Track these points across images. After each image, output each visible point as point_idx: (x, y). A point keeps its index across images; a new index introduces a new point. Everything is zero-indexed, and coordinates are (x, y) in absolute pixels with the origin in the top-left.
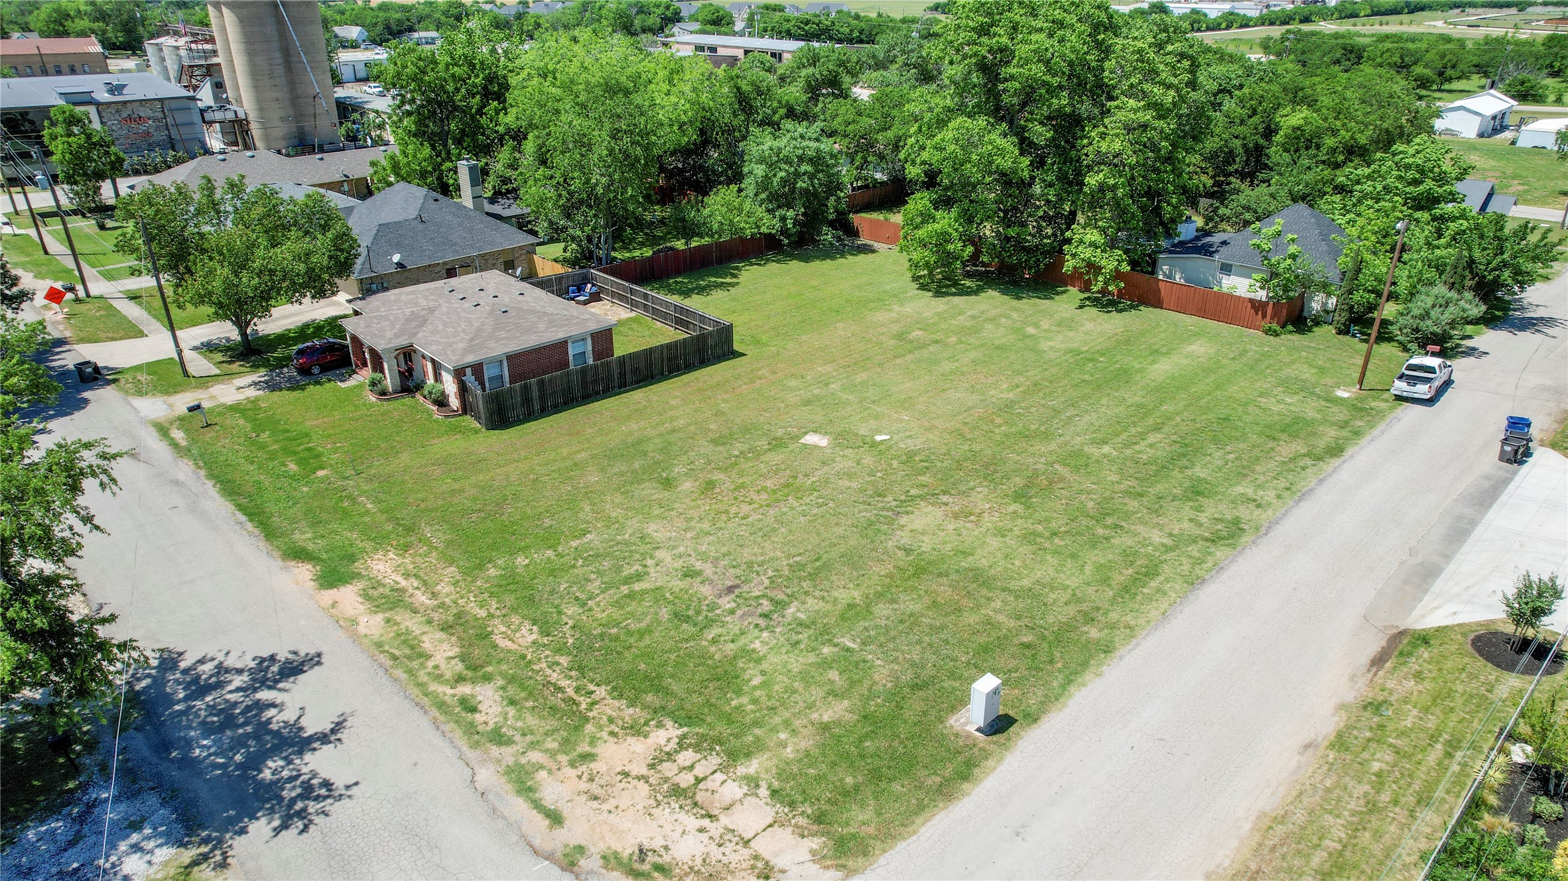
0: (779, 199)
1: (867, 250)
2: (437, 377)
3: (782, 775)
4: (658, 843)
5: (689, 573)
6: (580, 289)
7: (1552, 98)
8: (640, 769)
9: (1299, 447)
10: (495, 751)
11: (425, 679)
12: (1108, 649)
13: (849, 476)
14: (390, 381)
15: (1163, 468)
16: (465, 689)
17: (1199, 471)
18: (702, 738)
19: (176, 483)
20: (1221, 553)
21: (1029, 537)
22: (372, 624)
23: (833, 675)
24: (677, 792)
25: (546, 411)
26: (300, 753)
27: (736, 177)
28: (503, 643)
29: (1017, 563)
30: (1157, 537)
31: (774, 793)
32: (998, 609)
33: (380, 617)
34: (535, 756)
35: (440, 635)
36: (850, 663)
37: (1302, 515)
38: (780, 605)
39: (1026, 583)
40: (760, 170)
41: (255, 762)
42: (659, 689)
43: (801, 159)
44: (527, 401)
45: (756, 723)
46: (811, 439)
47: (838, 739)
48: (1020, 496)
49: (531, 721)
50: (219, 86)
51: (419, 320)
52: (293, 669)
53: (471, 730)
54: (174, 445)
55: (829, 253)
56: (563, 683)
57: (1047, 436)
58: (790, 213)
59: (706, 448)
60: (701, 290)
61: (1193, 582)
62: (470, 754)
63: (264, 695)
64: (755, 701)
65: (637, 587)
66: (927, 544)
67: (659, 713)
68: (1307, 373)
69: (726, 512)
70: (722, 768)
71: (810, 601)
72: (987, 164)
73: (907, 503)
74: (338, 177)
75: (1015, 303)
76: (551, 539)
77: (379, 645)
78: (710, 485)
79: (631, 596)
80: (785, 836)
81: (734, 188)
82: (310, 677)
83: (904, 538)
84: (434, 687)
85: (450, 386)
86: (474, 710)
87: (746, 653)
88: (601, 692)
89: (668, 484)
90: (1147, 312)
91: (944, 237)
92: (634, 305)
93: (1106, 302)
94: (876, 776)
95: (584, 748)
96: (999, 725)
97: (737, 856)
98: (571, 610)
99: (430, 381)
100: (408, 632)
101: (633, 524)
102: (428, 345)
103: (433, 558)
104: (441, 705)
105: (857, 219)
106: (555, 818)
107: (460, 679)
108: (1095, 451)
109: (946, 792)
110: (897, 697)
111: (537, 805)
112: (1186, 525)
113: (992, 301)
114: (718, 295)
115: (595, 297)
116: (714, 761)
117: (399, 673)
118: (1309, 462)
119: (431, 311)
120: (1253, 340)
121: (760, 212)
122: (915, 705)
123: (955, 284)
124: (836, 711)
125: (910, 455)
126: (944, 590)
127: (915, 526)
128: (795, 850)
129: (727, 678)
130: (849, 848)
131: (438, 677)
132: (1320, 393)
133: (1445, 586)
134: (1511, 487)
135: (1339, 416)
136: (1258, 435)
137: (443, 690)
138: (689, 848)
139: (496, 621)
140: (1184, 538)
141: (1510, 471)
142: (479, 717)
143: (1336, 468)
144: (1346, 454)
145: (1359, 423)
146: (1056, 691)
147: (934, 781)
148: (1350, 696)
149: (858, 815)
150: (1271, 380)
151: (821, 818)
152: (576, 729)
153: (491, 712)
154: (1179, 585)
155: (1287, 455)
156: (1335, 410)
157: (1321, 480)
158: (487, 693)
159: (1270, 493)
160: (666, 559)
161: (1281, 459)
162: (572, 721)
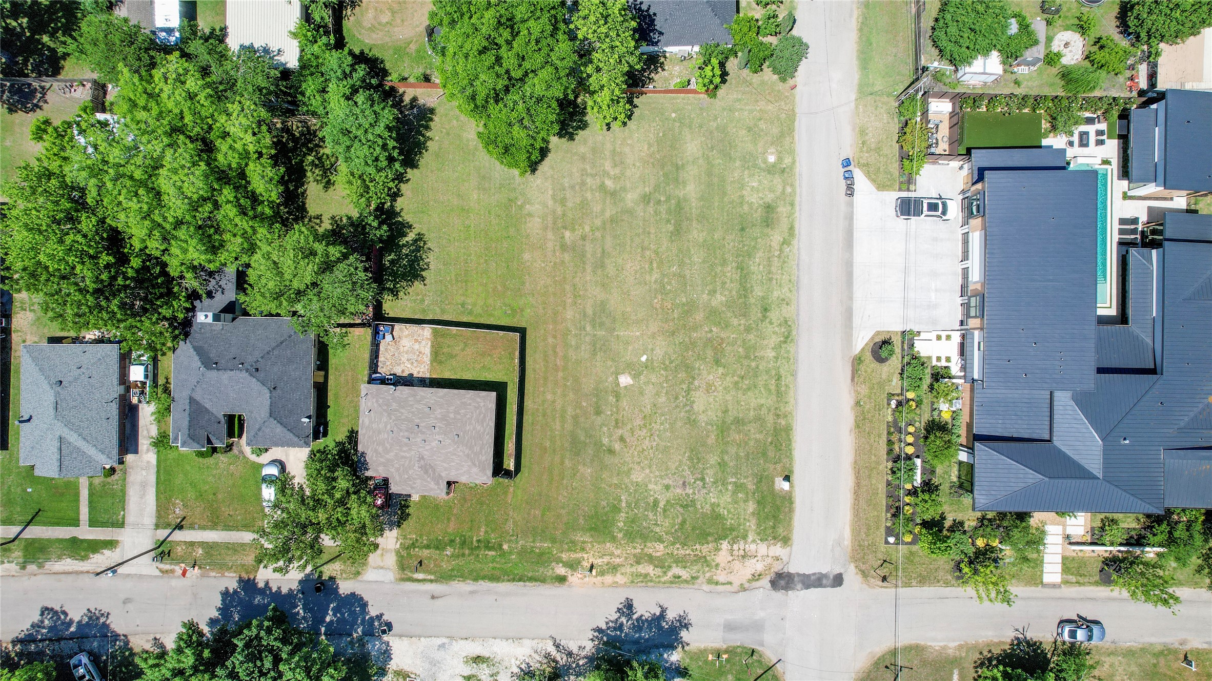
3: (759, 534)
4: (753, 571)
5: (667, 487)
8: (731, 558)
10: (699, 581)
11: (657, 580)
13: (658, 394)
16: (670, 574)
18: (733, 539)
19: (472, 593)
20: (791, 348)
21: (736, 385)
22: (619, 578)
23: (740, 495)
24: (743, 557)
26: (664, 618)
28: (658, 554)
29: (743, 403)
30: (771, 354)
31: (761, 540)
32: (755, 434)
33: (618, 575)
34: (708, 575)
35: (641, 566)
36: (740, 488)
38: (703, 479)
39: (752, 413)
41: (660, 628)
42: (709, 534)
45: (740, 525)
46: (623, 381)
47: (758, 514)
48: (717, 362)
49: (696, 568)
51: (428, 468)
52: (629, 607)
53: (686, 581)
54: (431, 581)
56: (687, 552)
59: (598, 419)
61: (794, 374)
62: (696, 586)
63: (635, 617)
64: (732, 519)
65: (661, 505)
66: (713, 416)
67: (716, 541)
69: (644, 450)
70: (746, 543)
71: (708, 471)
73: (689, 397)
76: (616, 510)
77: (633, 582)
78: (622, 439)
79: (665, 511)
80: (772, 548)
82: (636, 605)
83: (703, 417)
84: (663, 580)
86: (679, 577)
87: (712, 505)
88: (698, 546)
89: (611, 451)
94: (775, 518)
95: (714, 564)
97: (769, 560)
98: (658, 529)
100: (633, 573)
102: (458, 478)
103: (597, 546)
104: (671, 582)
106: (730, 583)
107: (665, 573)
109: (791, 510)
110: (758, 488)
111: (724, 584)
112: (774, 337)
116: (742, 542)
117: (649, 584)
118: (787, 250)
119: (421, 458)
122: (765, 488)
124: (751, 507)
125: (662, 361)
126: (735, 436)
127: (702, 408)
128: (777, 550)
129: (717, 517)
130: (786, 541)
131: (659, 576)
132: (763, 166)
133: (856, 321)
134: (855, 221)
135: (779, 188)
136: (761, 237)
137: (665, 578)
138: (760, 567)
139: (646, 550)
140: (777, 347)
141: (851, 205)
142: (684, 577)
143: (799, 249)
144: (797, 232)
145: (789, 190)
146: (790, 457)
147: (787, 509)
148: (852, 402)
149: (781, 531)
150: (738, 163)
151: (774, 538)
152: (706, 561)
153: (685, 574)
154: (790, 378)
155: (777, 248)
156: (775, 181)
157: (798, 265)
158: (676, 570)
159: (786, 289)
160: (655, 488)
161: (777, 253)
162: (703, 560)
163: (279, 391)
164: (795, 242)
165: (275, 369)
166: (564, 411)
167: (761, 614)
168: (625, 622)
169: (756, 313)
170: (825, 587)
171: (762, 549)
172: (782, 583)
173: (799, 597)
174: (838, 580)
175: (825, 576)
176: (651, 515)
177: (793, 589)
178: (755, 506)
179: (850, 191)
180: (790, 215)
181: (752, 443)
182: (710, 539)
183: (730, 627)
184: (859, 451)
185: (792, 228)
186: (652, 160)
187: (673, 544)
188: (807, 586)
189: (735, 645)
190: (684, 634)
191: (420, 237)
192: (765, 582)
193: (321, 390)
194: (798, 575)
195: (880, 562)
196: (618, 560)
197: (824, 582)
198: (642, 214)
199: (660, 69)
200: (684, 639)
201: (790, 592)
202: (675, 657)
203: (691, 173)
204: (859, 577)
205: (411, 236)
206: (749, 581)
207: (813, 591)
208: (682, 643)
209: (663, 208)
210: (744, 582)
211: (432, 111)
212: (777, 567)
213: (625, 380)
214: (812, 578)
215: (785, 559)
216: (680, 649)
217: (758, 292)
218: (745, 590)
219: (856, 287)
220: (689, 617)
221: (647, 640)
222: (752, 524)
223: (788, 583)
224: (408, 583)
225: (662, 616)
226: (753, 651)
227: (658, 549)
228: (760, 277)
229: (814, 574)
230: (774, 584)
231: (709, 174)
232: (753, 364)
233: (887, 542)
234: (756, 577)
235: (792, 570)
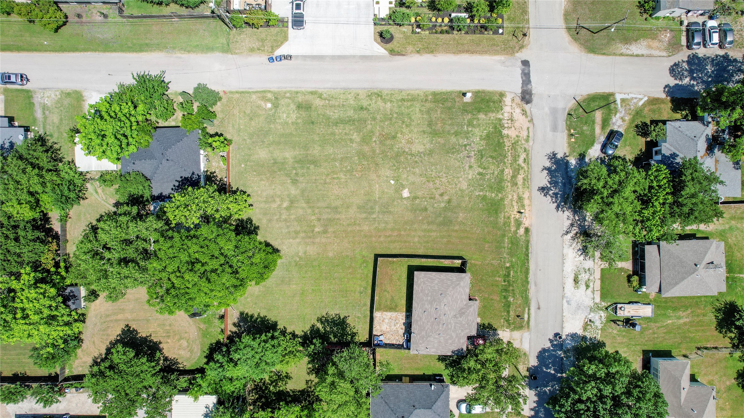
3: (498, 111)
4: (521, 114)
5: (471, 167)
8: (513, 128)
10: (527, 147)
11: (526, 172)
12: (434, 92)
13: (414, 174)
16: (523, 165)
18: (501, 127)
19: (536, 285)
20: (385, 93)
21: (408, 126)
22: (526, 195)
23: (475, 123)
24: (512, 121)
28: (511, 172)
29: (419, 122)
30: (389, 105)
31: (502, 110)
32: (437, 114)
33: (524, 196)
34: (523, 142)
35: (518, 183)
38: (465, 146)
39: (425, 116)
41: (556, 170)
42: (499, 142)
45: (493, 123)
47: (486, 112)
49: (519, 149)
53: (527, 155)
54: (529, 309)
56: (510, 154)
61: (401, 91)
62: (530, 149)
63: (549, 186)
64: (489, 128)
65: (481, 170)
66: (427, 140)
69: (448, 182)
70: (504, 119)
71: (461, 142)
73: (415, 154)
77: (528, 187)
78: (442, 195)
79: (485, 168)
80: (506, 103)
82: (541, 185)
83: (428, 144)
84: (526, 169)
86: (525, 159)
87: (481, 139)
88: (506, 148)
89: (449, 201)
94: (488, 101)
95: (516, 138)
97: (514, 105)
98: (496, 173)
100: (522, 187)
103: (506, 210)
104: (528, 164)
106: (528, 128)
107: (522, 168)
109: (483, 92)
111: (528, 132)
112: (378, 103)
116: (503, 122)
117: (529, 177)
118: (325, 96)
119: (455, 316)
122: (470, 108)
124: (482, 116)
126: (439, 126)
127: (422, 146)
128: (507, 100)
129: (488, 137)
130: (502, 95)
131: (524, 171)
132: (273, 111)
133: (368, 53)
134: (307, 54)
135: (286, 100)
136: (317, 112)
137: (526, 168)
138: (518, 111)
139: (508, 180)
140: (385, 101)
141: (297, 57)
142: (525, 156)
143: (324, 89)
144: (314, 90)
145: (288, 95)
146: (451, 93)
147: (483, 95)
148: (417, 56)
149: (496, 98)
150: (272, 126)
151: (500, 102)
152: (515, 143)
153: (523, 156)
154: (403, 93)
155: (324, 101)
156: (283, 103)
157: (334, 89)
158: (521, 161)
159: (349, 96)
160: (471, 175)
161: (327, 102)
162: (514, 145)
163: (416, 404)
164: (320, 91)
165: (402, 406)
166: (425, 230)
167: (547, 110)
168: (552, 192)
169: (364, 114)
170: (529, 71)
171: (507, 109)
172: (527, 97)
173: (536, 86)
174: (526, 63)
175: (523, 71)
176: (487, 177)
177: (531, 91)
178: (481, 114)
179: (288, 57)
180: (304, 94)
181: (443, 116)
182: (501, 141)
183: (555, 128)
184: (447, 51)
185: (312, 93)
186: (271, 178)
187: (505, 163)
188: (530, 82)
189: (565, 125)
190: (559, 156)
191: (320, 320)
192: (527, 107)
193: (414, 378)
194: (522, 87)
195: (514, 38)
196: (515, 197)
197: (526, 71)
198: (304, 184)
199: (215, 174)
200: (562, 156)
201: (533, 92)
202: (573, 161)
203: (278, 154)
204: (524, 50)
205: (319, 326)
206: (527, 117)
207: (531, 79)
208: (564, 157)
209: (300, 171)
210: (527, 120)
211: (242, 314)
212: (518, 100)
213: (406, 193)
214: (524, 79)
215: (513, 95)
216: (568, 158)
217: (351, 113)
218: (532, 119)
219: (347, 54)
220: (549, 153)
221: (563, 179)
222: (492, 115)
223: (528, 94)
224: (531, 324)
225: (549, 169)
226: (569, 114)
227: (508, 172)
228: (342, 112)
229: (522, 78)
230: (528, 102)
231: (279, 143)
232: (395, 115)
233: (502, 34)
234: (524, 113)
235: (520, 91)
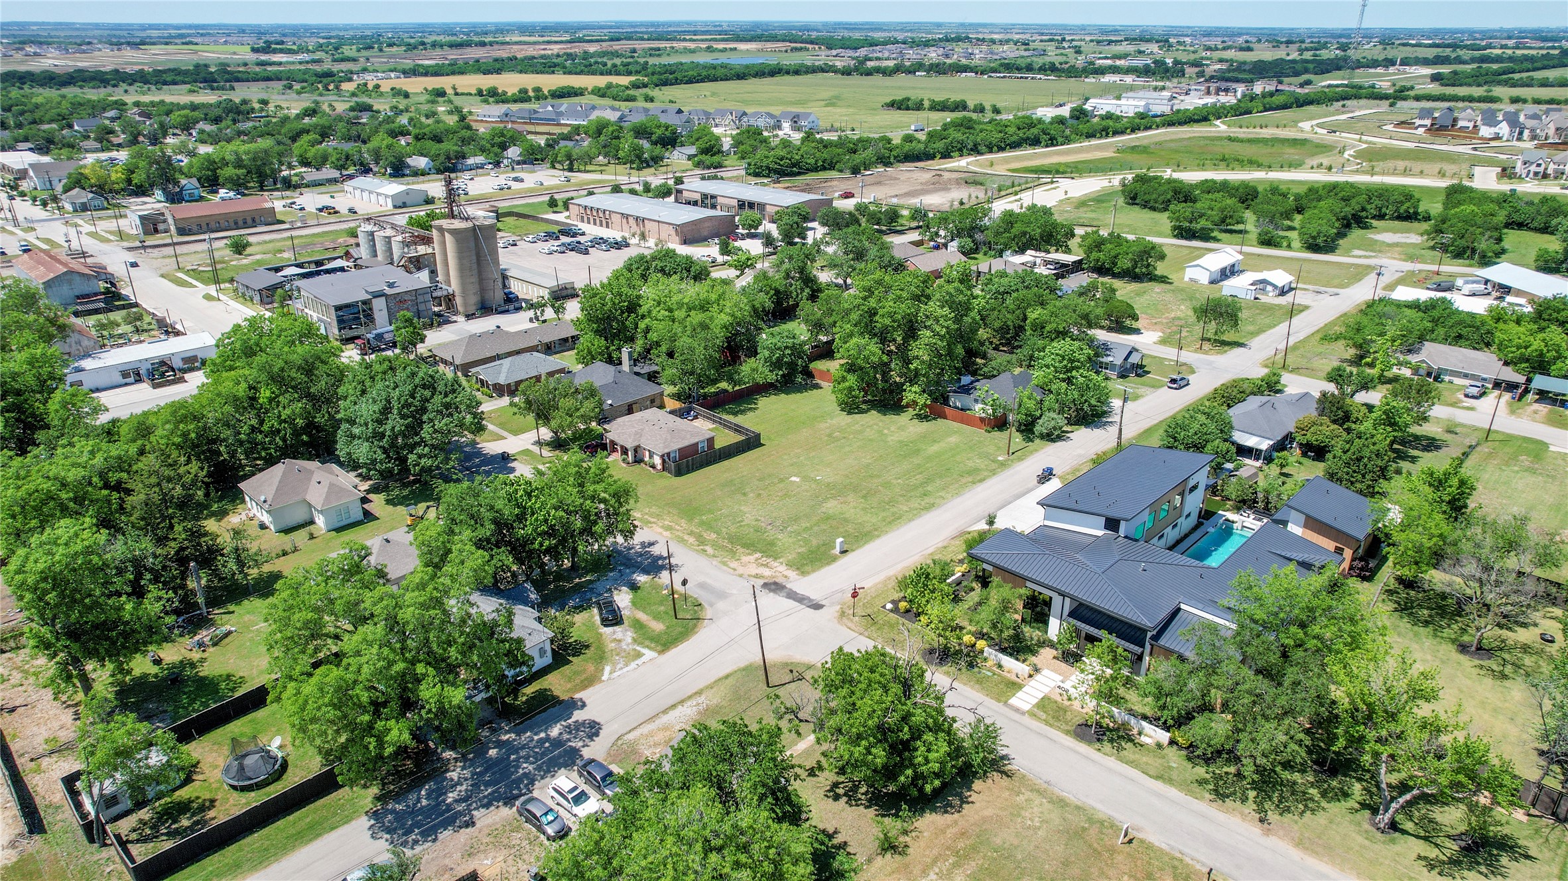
0: (776, 365)
1: (817, 386)
2: (651, 457)
3: (788, 561)
4: (760, 573)
5: (757, 520)
6: (688, 414)
7: (1285, 244)
8: (753, 561)
9: (970, 479)
10: (715, 558)
11: (690, 545)
12: (878, 536)
13: (807, 491)
14: (630, 458)
15: (916, 487)
16: (701, 547)
17: (929, 488)
18: (767, 555)
20: (924, 512)
21: (864, 509)
23: (801, 543)
24: (763, 565)
25: (693, 470)
26: (666, 559)
27: (753, 352)
28: (707, 537)
29: (859, 516)
30: (905, 508)
31: (787, 564)
34: (725, 559)
35: (688, 536)
36: (806, 541)
37: (958, 500)
38: (785, 528)
39: (860, 521)
40: (767, 353)
41: (655, 561)
42: (754, 546)
43: (786, 347)
44: (688, 466)
45: (781, 552)
46: (793, 479)
47: (803, 555)
48: (864, 497)
49: (722, 553)
50: (433, 272)
51: (639, 434)
52: (651, 544)
53: (707, 555)
55: (801, 389)
56: (727, 545)
57: (878, 476)
58: (781, 373)
59: (757, 483)
60: (742, 412)
61: (911, 520)
62: (709, 559)
64: (780, 548)
65: (742, 524)
66: (831, 512)
67: (755, 551)
68: (991, 449)
69: (766, 503)
70: (773, 561)
71: (794, 526)
72: (866, 359)
73: (826, 499)
74: (536, 343)
75: (883, 417)
76: (710, 511)
77: (672, 538)
78: (759, 494)
79: (741, 526)
80: (790, 571)
81: (753, 359)
82: (657, 546)
83: (824, 510)
84: (692, 547)
85: (657, 461)
86: (705, 551)
87: (777, 538)
88: (738, 547)
90: (940, 422)
91: (850, 389)
92: (715, 421)
93: (922, 418)
94: (812, 561)
95: (738, 558)
96: (844, 552)
97: (779, 574)
98: (724, 530)
99: (647, 459)
100: (679, 535)
101: (736, 507)
102: (647, 444)
103: (676, 517)
104: (697, 550)
105: (812, 366)
106: (734, 570)
107: (699, 545)
108: (895, 482)
109: (828, 564)
110: (818, 547)
111: (730, 568)
112: (916, 505)
113: (873, 416)
114: (750, 414)
115: (696, 417)
116: (771, 559)
117: (681, 544)
118: (970, 484)
119: (642, 430)
120: (980, 434)
121: (767, 372)
122: (823, 548)
123: (858, 408)
124: (802, 550)
125: (829, 484)
126: (834, 523)
127: (828, 506)
128: (792, 574)
129: (772, 544)
130: (804, 574)
131: (693, 545)
132: (992, 458)
134: (1033, 492)
137: (696, 548)
138: (766, 572)
139: (703, 533)
141: (1038, 487)
142: (708, 553)
145: (999, 470)
146: (861, 545)
147: (826, 562)
148: (940, 545)
149: (807, 568)
150: (975, 453)
151: (798, 569)
152: (734, 555)
153: (710, 551)
156: (993, 465)
157: (970, 490)
158: (707, 549)
160: (749, 517)
162: (733, 553)
163: (617, 384)
164: (979, 484)
168: (637, 548)
170: (802, 604)
171: (782, 569)
172: (773, 587)
173: (775, 599)
174: (817, 606)
175: (810, 601)
176: (729, 523)
177: (776, 594)
178: (805, 551)
179: (1042, 482)
180: (988, 476)
181: (841, 530)
182: (752, 548)
183: (702, 586)
185: (983, 480)
187: (724, 539)
188: (789, 597)
189: (692, 595)
190: (665, 574)
192: (760, 582)
194: (790, 590)
195: (864, 614)
196: (677, 528)
197: (805, 602)
200: (662, 573)
201: (771, 594)
202: (641, 578)
204: (836, 615)
205: (752, 406)
206: (749, 576)
207: (790, 602)
208: (657, 574)
210: (746, 574)
212: (780, 580)
213: (795, 479)
214: (799, 596)
215: (791, 580)
216: (651, 577)
218: (740, 577)
220: (681, 568)
221: (637, 562)
222: (791, 557)
223: (776, 589)
226: (699, 605)
227: (711, 536)
229: (803, 595)
230: (765, 586)
233: (884, 607)
